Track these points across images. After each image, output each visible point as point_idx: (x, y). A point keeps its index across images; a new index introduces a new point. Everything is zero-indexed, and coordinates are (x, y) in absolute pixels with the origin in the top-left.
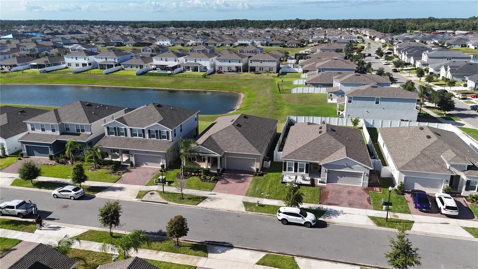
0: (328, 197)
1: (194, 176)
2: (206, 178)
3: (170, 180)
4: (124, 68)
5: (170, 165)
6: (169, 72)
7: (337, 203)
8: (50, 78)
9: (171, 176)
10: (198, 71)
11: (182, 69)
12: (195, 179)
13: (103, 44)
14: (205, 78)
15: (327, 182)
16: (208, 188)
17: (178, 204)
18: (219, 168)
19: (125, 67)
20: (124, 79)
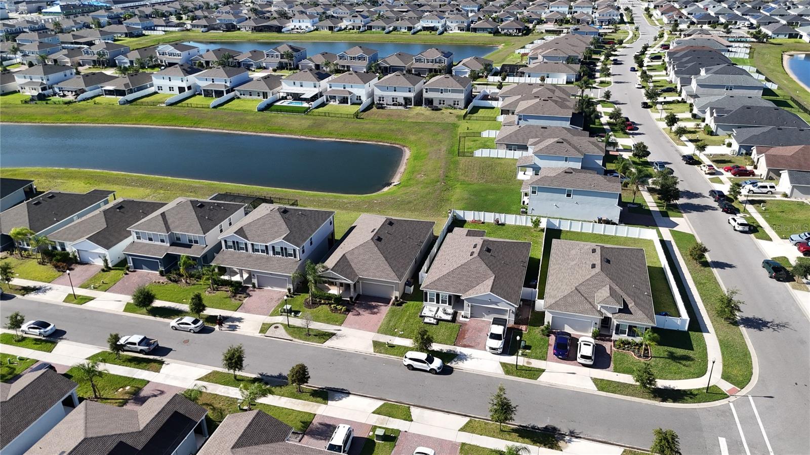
0: (466, 336)
1: (323, 304)
2: (336, 308)
3: (296, 309)
4: (239, 96)
5: (298, 288)
6: (305, 105)
7: (473, 344)
8: (135, 114)
9: (298, 303)
10: (347, 103)
11: (325, 100)
12: (324, 309)
13: (205, 26)
14: (357, 118)
15: (471, 317)
16: (337, 322)
17: (303, 342)
18: (352, 295)
19: (241, 94)
20: (241, 117)
